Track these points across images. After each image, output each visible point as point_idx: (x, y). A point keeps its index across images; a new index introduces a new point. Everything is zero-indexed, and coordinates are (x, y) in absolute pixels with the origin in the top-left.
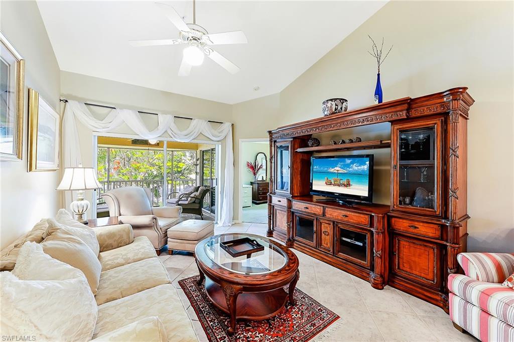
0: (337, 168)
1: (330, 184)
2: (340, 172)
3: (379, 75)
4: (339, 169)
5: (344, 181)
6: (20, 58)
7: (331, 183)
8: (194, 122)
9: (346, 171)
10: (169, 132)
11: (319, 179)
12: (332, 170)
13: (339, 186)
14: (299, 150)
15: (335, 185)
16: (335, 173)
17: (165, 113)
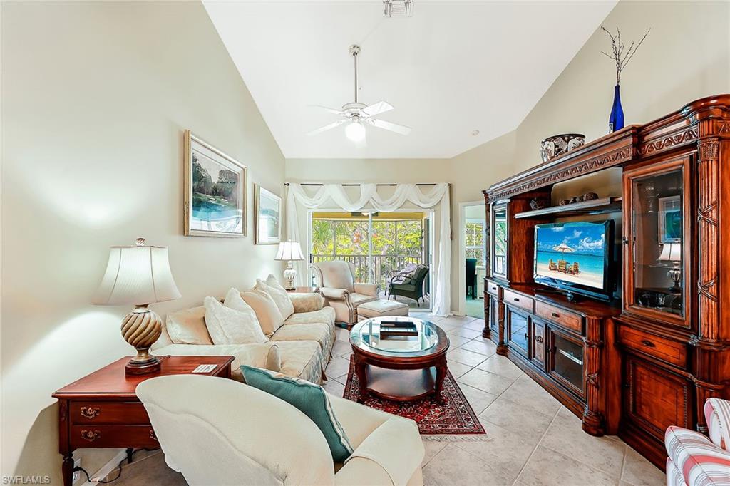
0: (563, 246)
1: (555, 270)
2: (566, 251)
3: (617, 88)
4: (566, 247)
5: (571, 266)
6: (243, 167)
7: (556, 267)
8: (398, 189)
9: (573, 250)
10: (372, 202)
11: (543, 261)
12: (557, 248)
13: (565, 273)
14: (518, 216)
15: (560, 270)
16: (560, 252)
17: (367, 182)
